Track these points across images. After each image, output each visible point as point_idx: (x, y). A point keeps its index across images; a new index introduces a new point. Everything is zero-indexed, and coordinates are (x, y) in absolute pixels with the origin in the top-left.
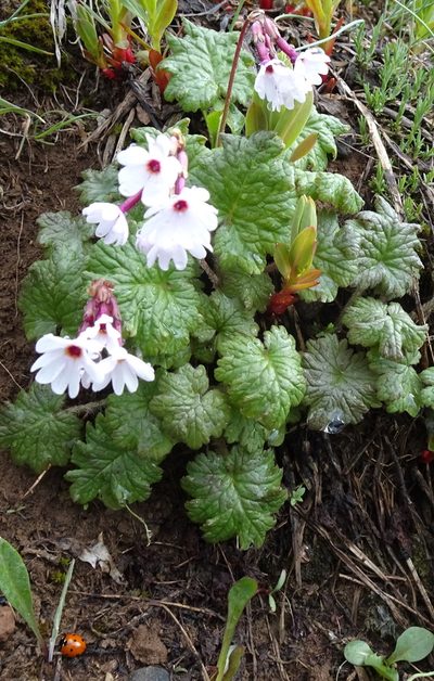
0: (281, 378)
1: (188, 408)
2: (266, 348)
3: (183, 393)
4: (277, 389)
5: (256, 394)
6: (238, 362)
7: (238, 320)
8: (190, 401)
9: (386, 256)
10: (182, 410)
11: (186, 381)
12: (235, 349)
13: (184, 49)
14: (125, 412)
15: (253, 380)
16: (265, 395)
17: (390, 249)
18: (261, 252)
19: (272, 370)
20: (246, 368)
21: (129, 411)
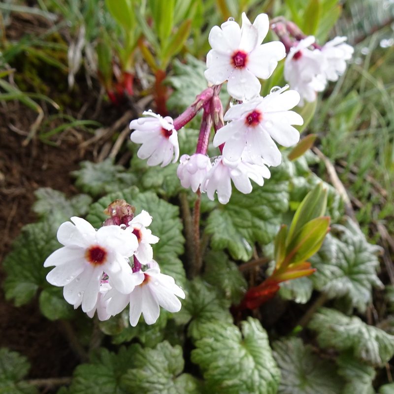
0: (260, 367)
1: (161, 387)
2: (243, 337)
3: (158, 371)
4: (256, 377)
5: (235, 381)
6: (218, 345)
7: (215, 308)
8: (163, 380)
9: (351, 271)
10: (156, 389)
11: (162, 359)
12: (215, 331)
13: (186, 73)
14: (92, 384)
15: (232, 366)
16: (245, 382)
17: (356, 264)
18: (251, 238)
19: (251, 359)
20: (226, 352)
21: (97, 384)
